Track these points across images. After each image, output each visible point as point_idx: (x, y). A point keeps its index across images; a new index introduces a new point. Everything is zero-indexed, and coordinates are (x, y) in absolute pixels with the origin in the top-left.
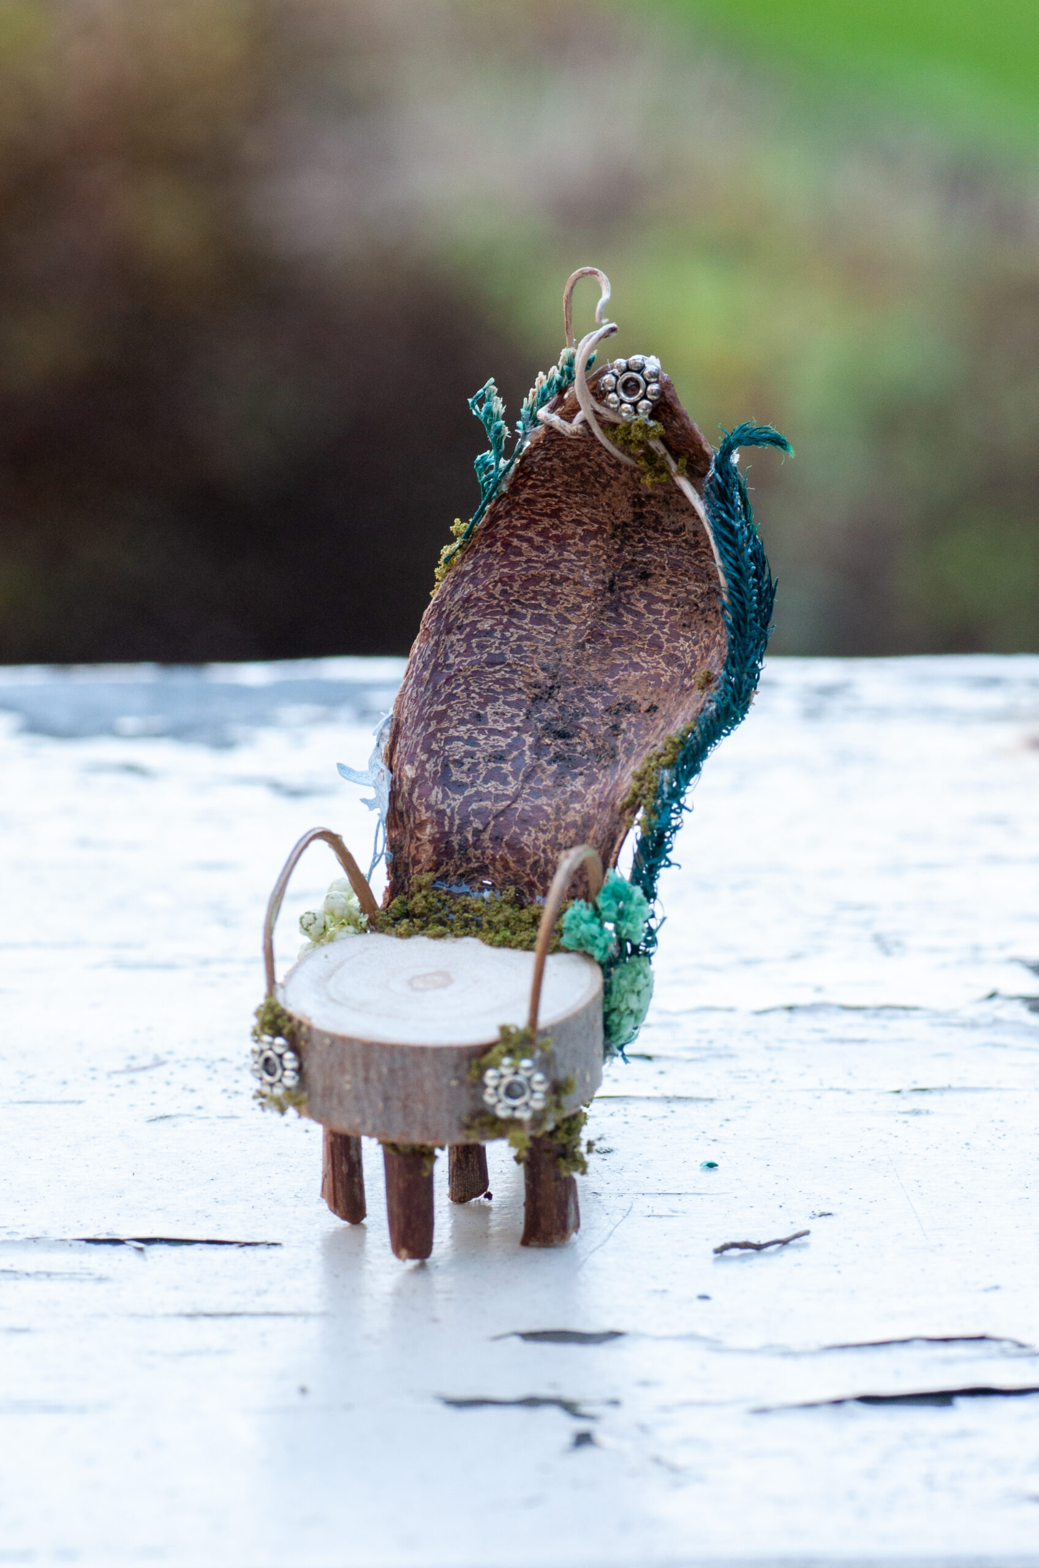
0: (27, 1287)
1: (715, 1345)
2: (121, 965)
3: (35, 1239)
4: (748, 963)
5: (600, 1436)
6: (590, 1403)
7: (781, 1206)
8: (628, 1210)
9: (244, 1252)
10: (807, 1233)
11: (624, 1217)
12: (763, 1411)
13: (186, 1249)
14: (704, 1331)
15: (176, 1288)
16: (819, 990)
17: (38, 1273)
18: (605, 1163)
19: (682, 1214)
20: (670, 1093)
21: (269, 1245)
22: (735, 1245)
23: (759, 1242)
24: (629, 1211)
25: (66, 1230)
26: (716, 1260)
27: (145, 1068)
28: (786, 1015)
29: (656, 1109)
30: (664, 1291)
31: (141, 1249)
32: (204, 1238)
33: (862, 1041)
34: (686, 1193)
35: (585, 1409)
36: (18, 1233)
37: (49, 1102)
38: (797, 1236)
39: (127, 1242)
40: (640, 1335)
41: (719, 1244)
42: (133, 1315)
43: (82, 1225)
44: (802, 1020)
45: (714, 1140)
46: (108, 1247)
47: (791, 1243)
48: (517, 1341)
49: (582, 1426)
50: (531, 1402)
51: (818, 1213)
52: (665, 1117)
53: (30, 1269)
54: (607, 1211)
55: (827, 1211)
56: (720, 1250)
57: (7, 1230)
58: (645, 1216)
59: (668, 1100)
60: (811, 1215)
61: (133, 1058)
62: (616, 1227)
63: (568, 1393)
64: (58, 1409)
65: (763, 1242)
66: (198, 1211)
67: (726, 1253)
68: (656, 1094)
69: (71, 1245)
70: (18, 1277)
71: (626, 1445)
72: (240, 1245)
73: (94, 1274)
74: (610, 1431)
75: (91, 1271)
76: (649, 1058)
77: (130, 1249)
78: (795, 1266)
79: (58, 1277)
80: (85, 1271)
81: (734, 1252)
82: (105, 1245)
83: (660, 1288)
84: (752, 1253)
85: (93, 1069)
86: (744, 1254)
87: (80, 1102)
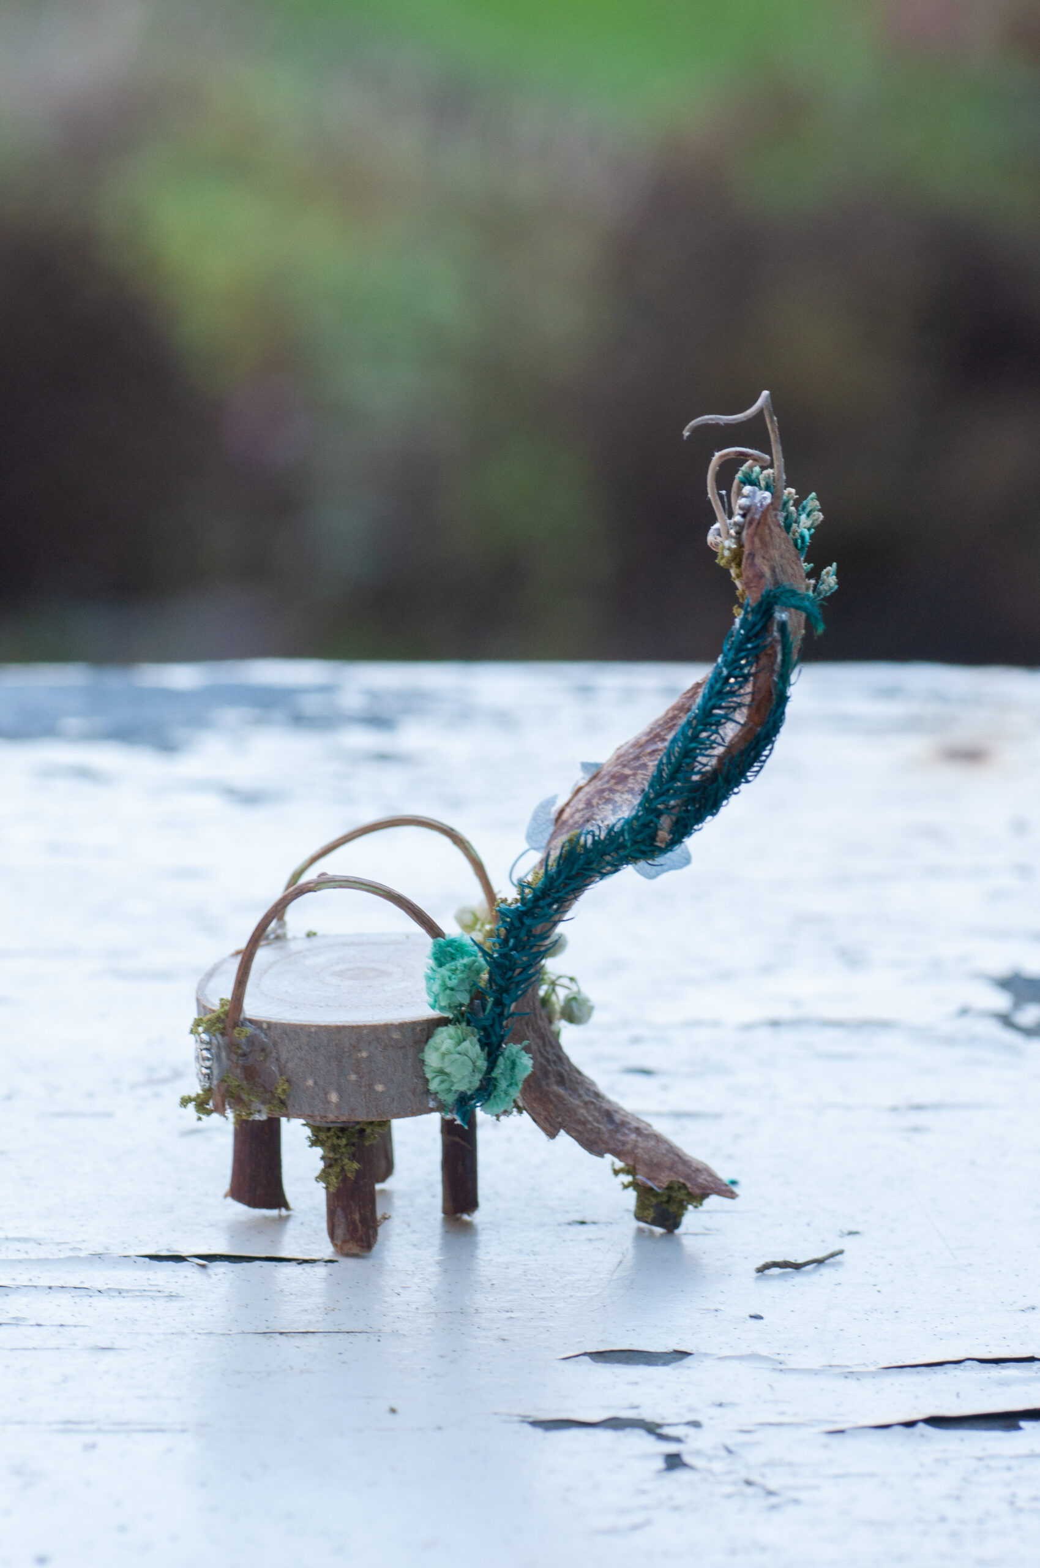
0: (102, 1304)
1: (780, 1367)
3: (99, 1256)
4: (725, 976)
5: (687, 1459)
6: (672, 1425)
7: (809, 1225)
9: (304, 1269)
10: (841, 1252)
12: (838, 1432)
13: (247, 1266)
14: (764, 1351)
16: (796, 1003)
17: (109, 1289)
19: (716, 1232)
21: (326, 1261)
22: (775, 1265)
23: (796, 1260)
25: (126, 1246)
26: (758, 1278)
27: (165, 1080)
28: (771, 1030)
30: (716, 1310)
31: (203, 1266)
32: (263, 1255)
33: (848, 1057)
34: (716, 1211)
35: (666, 1431)
36: (80, 1249)
37: (81, 1115)
38: (832, 1255)
39: (189, 1259)
40: (705, 1355)
41: (760, 1263)
42: (210, 1333)
43: (140, 1241)
44: (788, 1035)
45: (730, 1156)
46: (171, 1264)
47: (827, 1262)
48: (587, 1358)
49: (672, 1448)
50: (615, 1424)
51: (845, 1231)
53: (102, 1287)
55: (855, 1230)
56: (762, 1269)
57: (69, 1246)
59: (676, 1115)
60: (842, 1234)
61: (151, 1069)
63: (648, 1414)
64: (159, 1429)
65: (801, 1261)
66: (249, 1227)
67: (767, 1272)
68: (664, 1109)
69: (135, 1262)
70: (91, 1294)
71: (718, 1466)
72: (298, 1262)
73: (163, 1292)
74: (698, 1453)
75: (160, 1288)
76: (646, 1072)
77: (193, 1266)
78: (836, 1285)
79: (130, 1294)
80: (154, 1288)
81: (776, 1271)
82: (167, 1261)
83: (713, 1307)
84: (791, 1272)
85: (116, 1081)
86: (784, 1273)
87: (109, 1115)
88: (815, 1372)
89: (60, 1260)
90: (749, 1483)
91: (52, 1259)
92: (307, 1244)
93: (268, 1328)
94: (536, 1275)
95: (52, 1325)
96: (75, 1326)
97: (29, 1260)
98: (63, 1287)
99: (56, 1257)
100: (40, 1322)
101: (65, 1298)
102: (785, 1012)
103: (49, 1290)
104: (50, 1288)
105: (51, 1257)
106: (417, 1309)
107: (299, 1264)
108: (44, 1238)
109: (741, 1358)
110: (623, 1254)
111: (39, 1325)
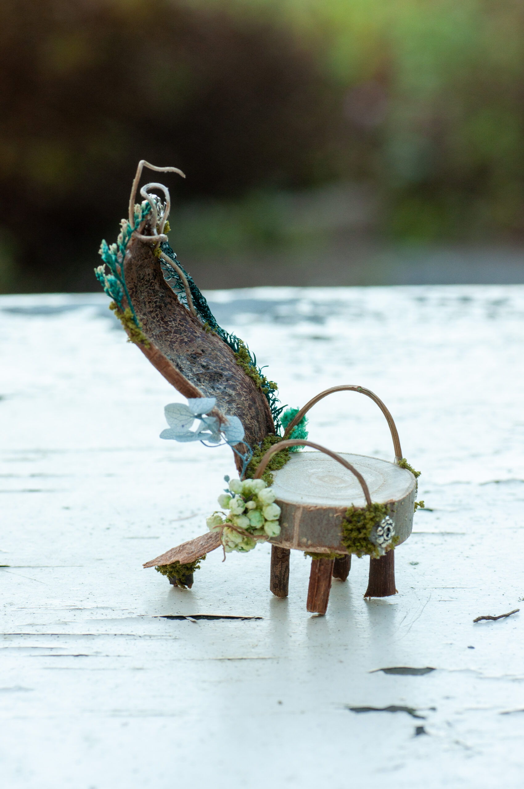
0: (142, 644)
1: (480, 676)
2: (172, 460)
3: (142, 617)
4: (475, 456)
5: (427, 729)
6: (421, 710)
7: (503, 595)
8: (429, 597)
9: (244, 623)
10: (518, 611)
12: (507, 713)
13: (216, 621)
14: (473, 668)
15: (213, 644)
16: (510, 471)
17: (145, 635)
18: (416, 570)
19: (456, 599)
20: (443, 530)
21: (256, 619)
22: (483, 618)
23: (494, 615)
24: (430, 598)
25: (157, 611)
26: (474, 625)
27: (187, 518)
28: (495, 486)
29: (437, 540)
30: (451, 644)
31: (194, 622)
32: (224, 615)
34: (457, 588)
35: (419, 713)
36: (133, 613)
37: (143, 538)
38: (513, 612)
39: (187, 618)
40: (443, 670)
41: (476, 617)
42: (193, 660)
43: (164, 608)
44: (503, 489)
45: (467, 557)
46: (178, 621)
47: (510, 616)
48: (382, 673)
49: (419, 723)
50: (392, 709)
51: (522, 599)
52: (442, 544)
53: (141, 634)
54: (419, 598)
56: (476, 621)
57: (128, 611)
58: (438, 601)
59: (443, 534)
60: (519, 600)
61: (181, 512)
62: (424, 607)
63: (410, 704)
64: (161, 714)
65: (497, 616)
66: (220, 600)
67: (479, 622)
68: (437, 531)
69: (160, 620)
70: (136, 638)
71: (442, 733)
72: (242, 619)
73: (172, 636)
74: (433, 726)
75: (171, 634)
76: (431, 510)
77: (189, 622)
78: (514, 629)
79: (155, 638)
80: (168, 634)
81: (484, 621)
82: (176, 619)
83: (449, 642)
84: (492, 621)
85: (162, 519)
86: (488, 622)
87: (157, 538)
88: (497, 679)
89: (122, 619)
90: (457, 743)
91: (118, 619)
92: (248, 609)
93: (223, 656)
94: (362, 625)
95: (114, 656)
96: (126, 656)
97: (106, 619)
98: (122, 635)
99: (121, 618)
100: (108, 654)
101: (122, 640)
102: (504, 476)
103: (115, 636)
104: (115, 635)
105: (118, 618)
106: (299, 645)
107: (242, 620)
108: (116, 607)
109: (461, 671)
110: (407, 612)
111: (107, 656)
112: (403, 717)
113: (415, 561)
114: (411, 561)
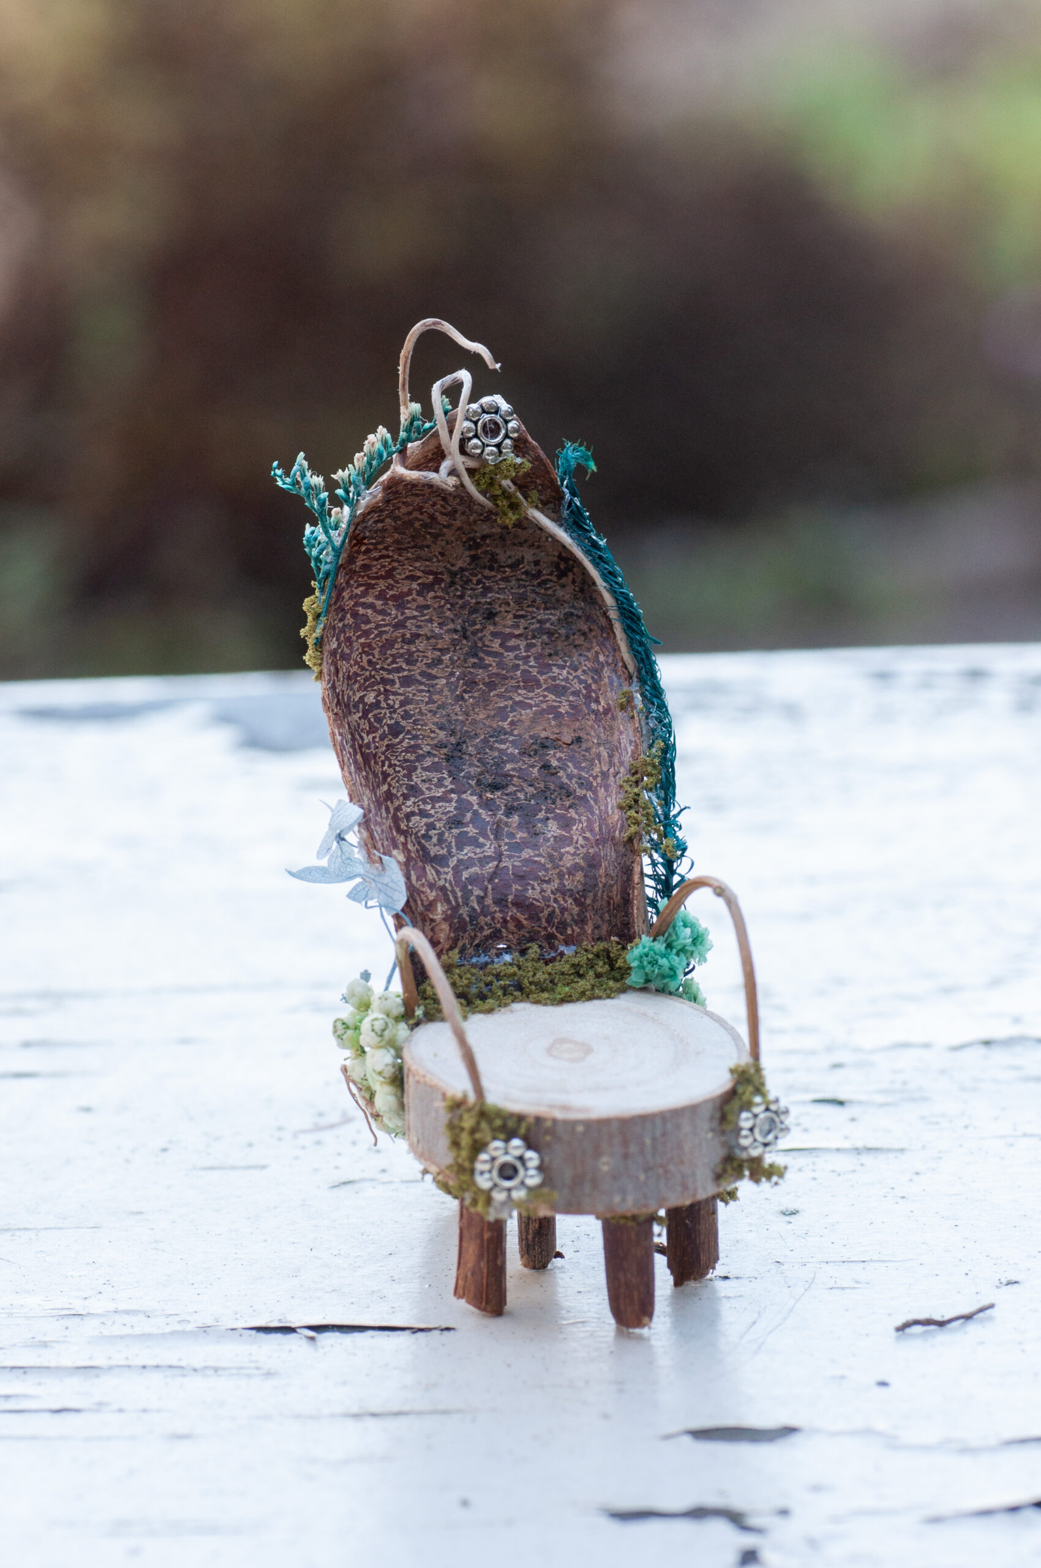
0: (196, 1385)
1: (892, 1443)
3: (206, 1329)
4: (947, 991)
5: (766, 1553)
6: (759, 1513)
7: (967, 1274)
8: (810, 1281)
9: (417, 1339)
10: (992, 1306)
11: (806, 1290)
12: (937, 1520)
13: (357, 1336)
15: (344, 1383)
16: (1017, 1020)
17: (206, 1368)
18: (790, 1226)
19: (866, 1285)
20: (860, 1144)
21: (442, 1330)
22: (917, 1322)
23: (943, 1316)
24: (812, 1282)
25: (237, 1317)
26: (898, 1338)
27: (332, 1126)
28: (982, 1050)
29: (844, 1163)
30: (842, 1377)
31: (312, 1339)
32: (378, 1324)
34: (871, 1260)
35: (753, 1521)
36: (189, 1322)
37: (233, 1168)
38: (982, 1310)
39: (298, 1330)
40: (816, 1431)
41: (899, 1322)
42: (297, 1416)
43: (254, 1311)
44: (998, 1056)
45: (903, 1197)
46: (278, 1337)
47: (976, 1317)
48: (687, 1440)
49: (748, 1541)
50: (698, 1513)
51: (1004, 1281)
52: (854, 1171)
53: (197, 1364)
54: (790, 1284)
55: (1014, 1279)
56: (902, 1328)
57: (178, 1318)
58: (827, 1289)
59: (858, 1151)
60: (998, 1284)
61: (320, 1115)
62: (797, 1301)
63: (736, 1503)
64: (213, 1530)
65: (946, 1318)
66: (373, 1292)
67: (908, 1330)
68: (846, 1145)
69: (241, 1335)
70: (185, 1373)
72: (414, 1330)
73: (262, 1368)
74: (778, 1547)
75: (259, 1365)
76: (841, 1103)
77: (301, 1338)
78: (979, 1344)
79: (226, 1373)
80: (252, 1365)
81: (917, 1330)
82: (277, 1333)
83: (839, 1373)
84: (934, 1330)
85: (280, 1129)
86: (927, 1331)
87: (264, 1167)
88: (928, 1448)
89: (164, 1335)
91: (156, 1334)
92: (428, 1310)
93: (361, 1408)
94: (660, 1340)
95: (135, 1411)
96: (159, 1411)
97: (131, 1335)
98: (157, 1366)
99: (161, 1332)
100: (122, 1407)
101: (155, 1378)
102: (1002, 1030)
103: (143, 1370)
104: (144, 1367)
105: (156, 1331)
106: (523, 1382)
107: (414, 1333)
108: (155, 1310)
109: (854, 1433)
110: (759, 1313)
111: (121, 1411)
112: (720, 1530)
113: (792, 1207)
114: (783, 1208)
